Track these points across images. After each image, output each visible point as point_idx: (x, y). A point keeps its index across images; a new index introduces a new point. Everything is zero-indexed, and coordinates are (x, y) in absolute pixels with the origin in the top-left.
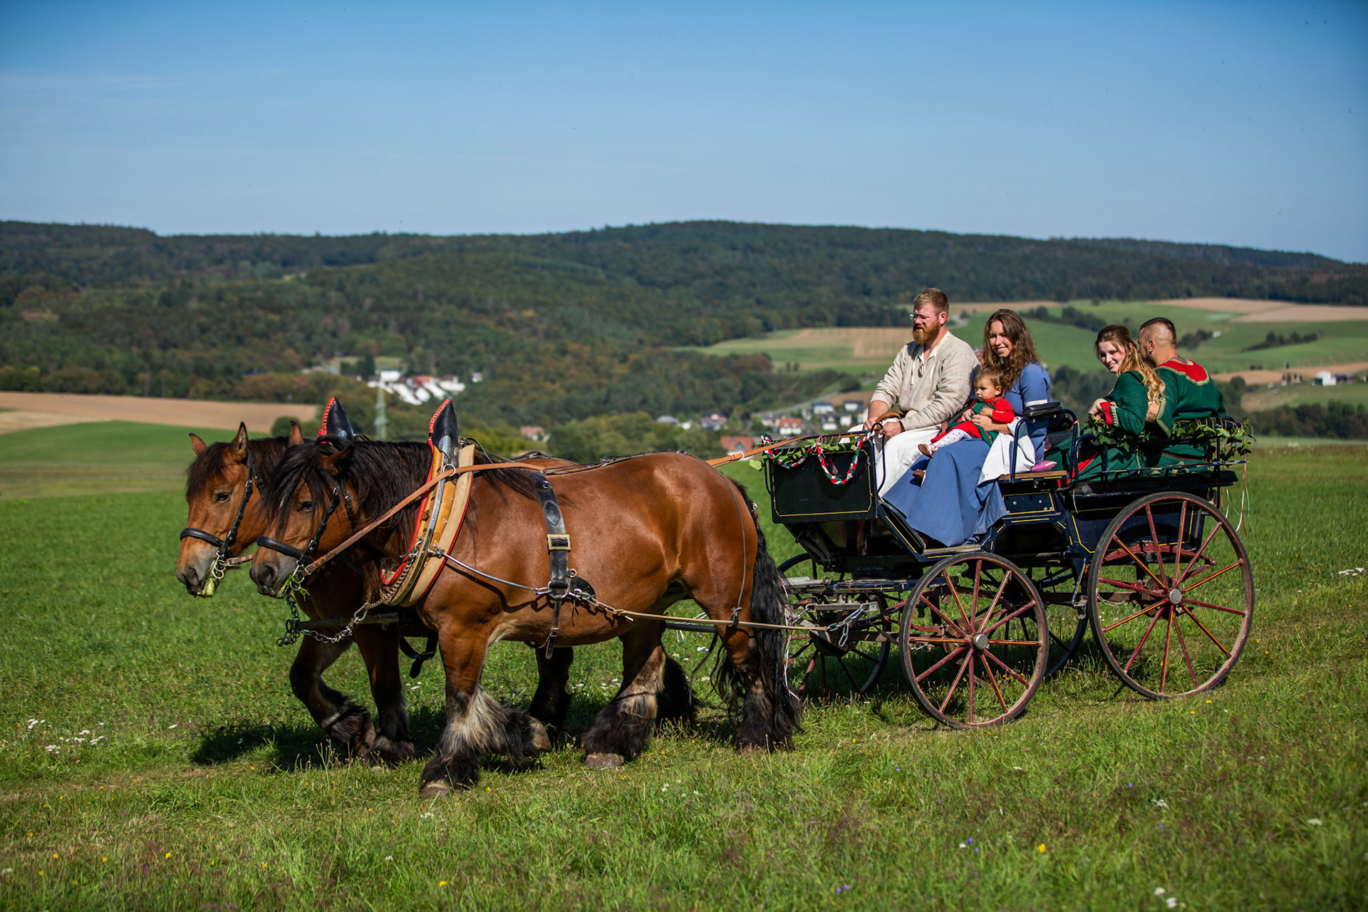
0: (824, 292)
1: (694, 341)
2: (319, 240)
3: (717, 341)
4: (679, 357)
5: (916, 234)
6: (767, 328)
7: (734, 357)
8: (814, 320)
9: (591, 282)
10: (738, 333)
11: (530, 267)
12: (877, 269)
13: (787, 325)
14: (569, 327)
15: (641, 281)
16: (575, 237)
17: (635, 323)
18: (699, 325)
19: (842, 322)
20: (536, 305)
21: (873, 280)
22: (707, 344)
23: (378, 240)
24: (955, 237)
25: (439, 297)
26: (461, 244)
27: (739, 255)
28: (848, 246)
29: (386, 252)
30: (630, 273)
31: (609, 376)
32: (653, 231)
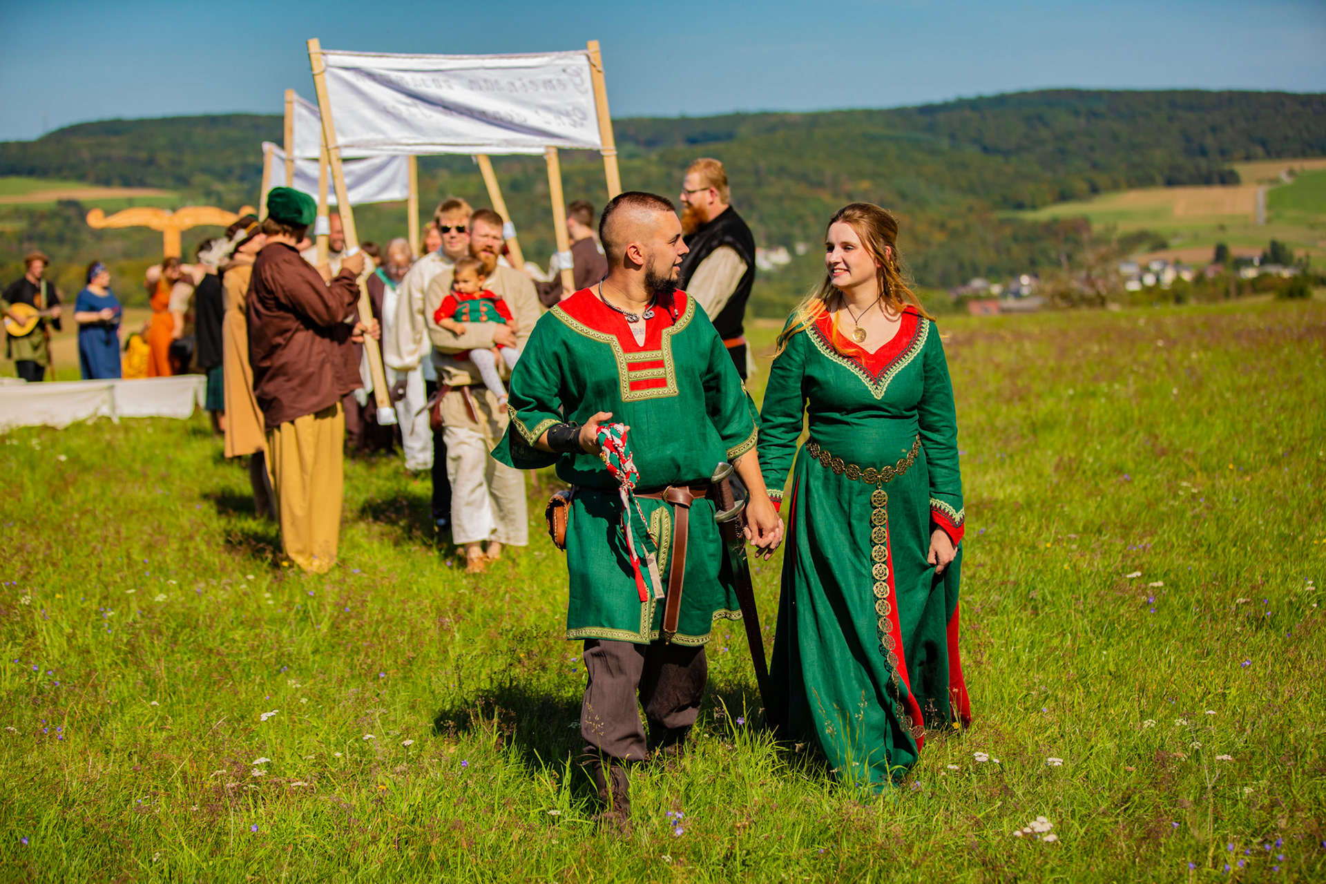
0: (1158, 155)
1: (1020, 206)
2: (684, 122)
3: (1045, 204)
4: (1003, 222)
5: (1258, 95)
6: (1095, 190)
7: (1056, 220)
8: (1141, 180)
9: (934, 152)
10: (1064, 197)
11: (874, 139)
12: (1214, 130)
13: (1115, 187)
14: (904, 196)
15: (985, 150)
16: (928, 110)
17: (971, 190)
18: (1025, 190)
19: (1171, 182)
20: (874, 176)
21: (1209, 141)
22: (1034, 207)
23: (739, 118)
24: (1294, 97)
25: (782, 171)
26: (814, 120)
27: (1082, 121)
28: (1191, 108)
29: (744, 130)
30: (975, 141)
31: (928, 243)
32: (1001, 100)
